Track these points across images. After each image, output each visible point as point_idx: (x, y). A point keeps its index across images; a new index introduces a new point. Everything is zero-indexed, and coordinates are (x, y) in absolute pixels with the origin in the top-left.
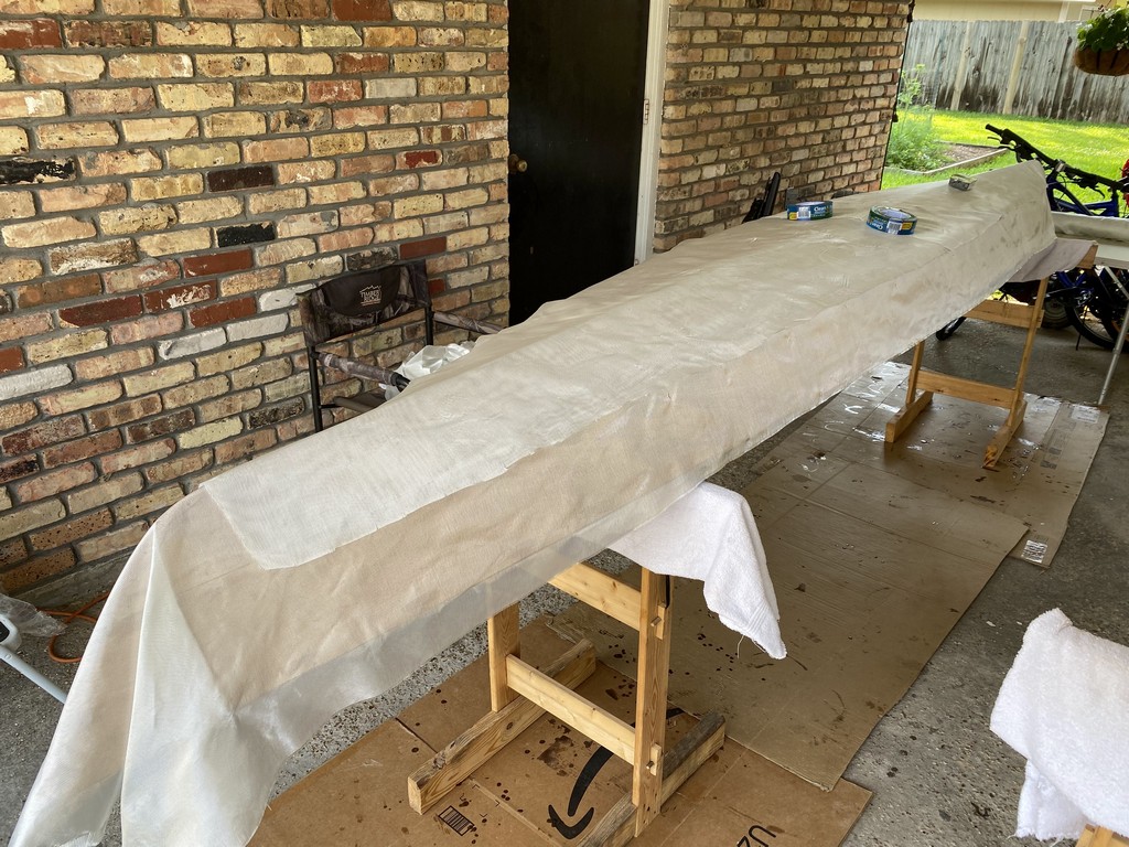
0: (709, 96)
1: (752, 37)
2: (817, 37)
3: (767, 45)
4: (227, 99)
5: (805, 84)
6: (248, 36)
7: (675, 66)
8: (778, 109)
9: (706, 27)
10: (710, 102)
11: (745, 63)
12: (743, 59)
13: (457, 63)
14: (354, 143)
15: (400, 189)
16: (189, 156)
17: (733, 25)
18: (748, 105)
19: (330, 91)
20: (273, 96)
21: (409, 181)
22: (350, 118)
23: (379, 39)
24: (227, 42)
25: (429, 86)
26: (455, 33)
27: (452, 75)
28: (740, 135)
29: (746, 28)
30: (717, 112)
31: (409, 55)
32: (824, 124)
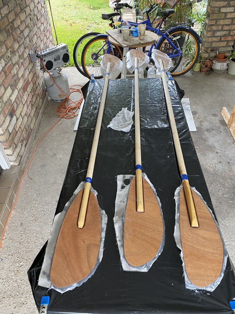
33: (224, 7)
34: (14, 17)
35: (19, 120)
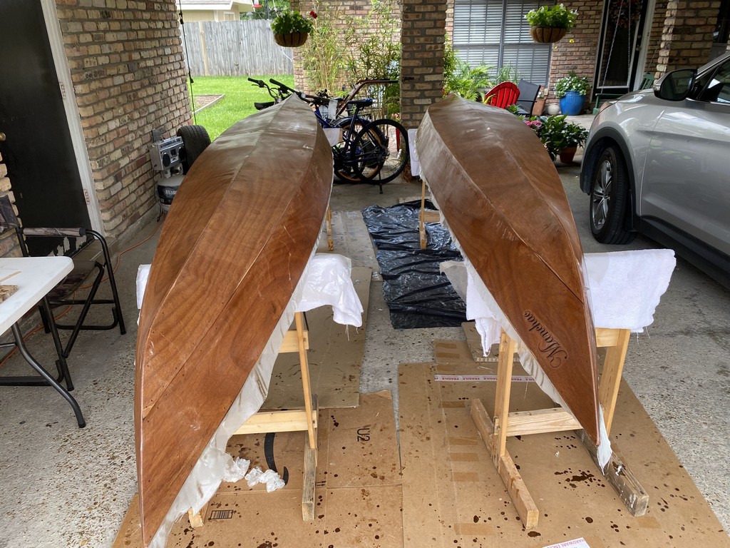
0: (98, 77)
1: (110, 37)
2: (141, 35)
3: (118, 41)
5: (142, 64)
7: (74, 59)
8: (134, 81)
9: (85, 32)
10: (100, 80)
11: (110, 53)
12: (108, 51)
17: (98, 30)
18: (119, 80)
28: (121, 99)
29: (105, 31)
30: (105, 86)
32: (159, 88)
33: (417, 98)
34: (140, 87)
35: (124, 190)
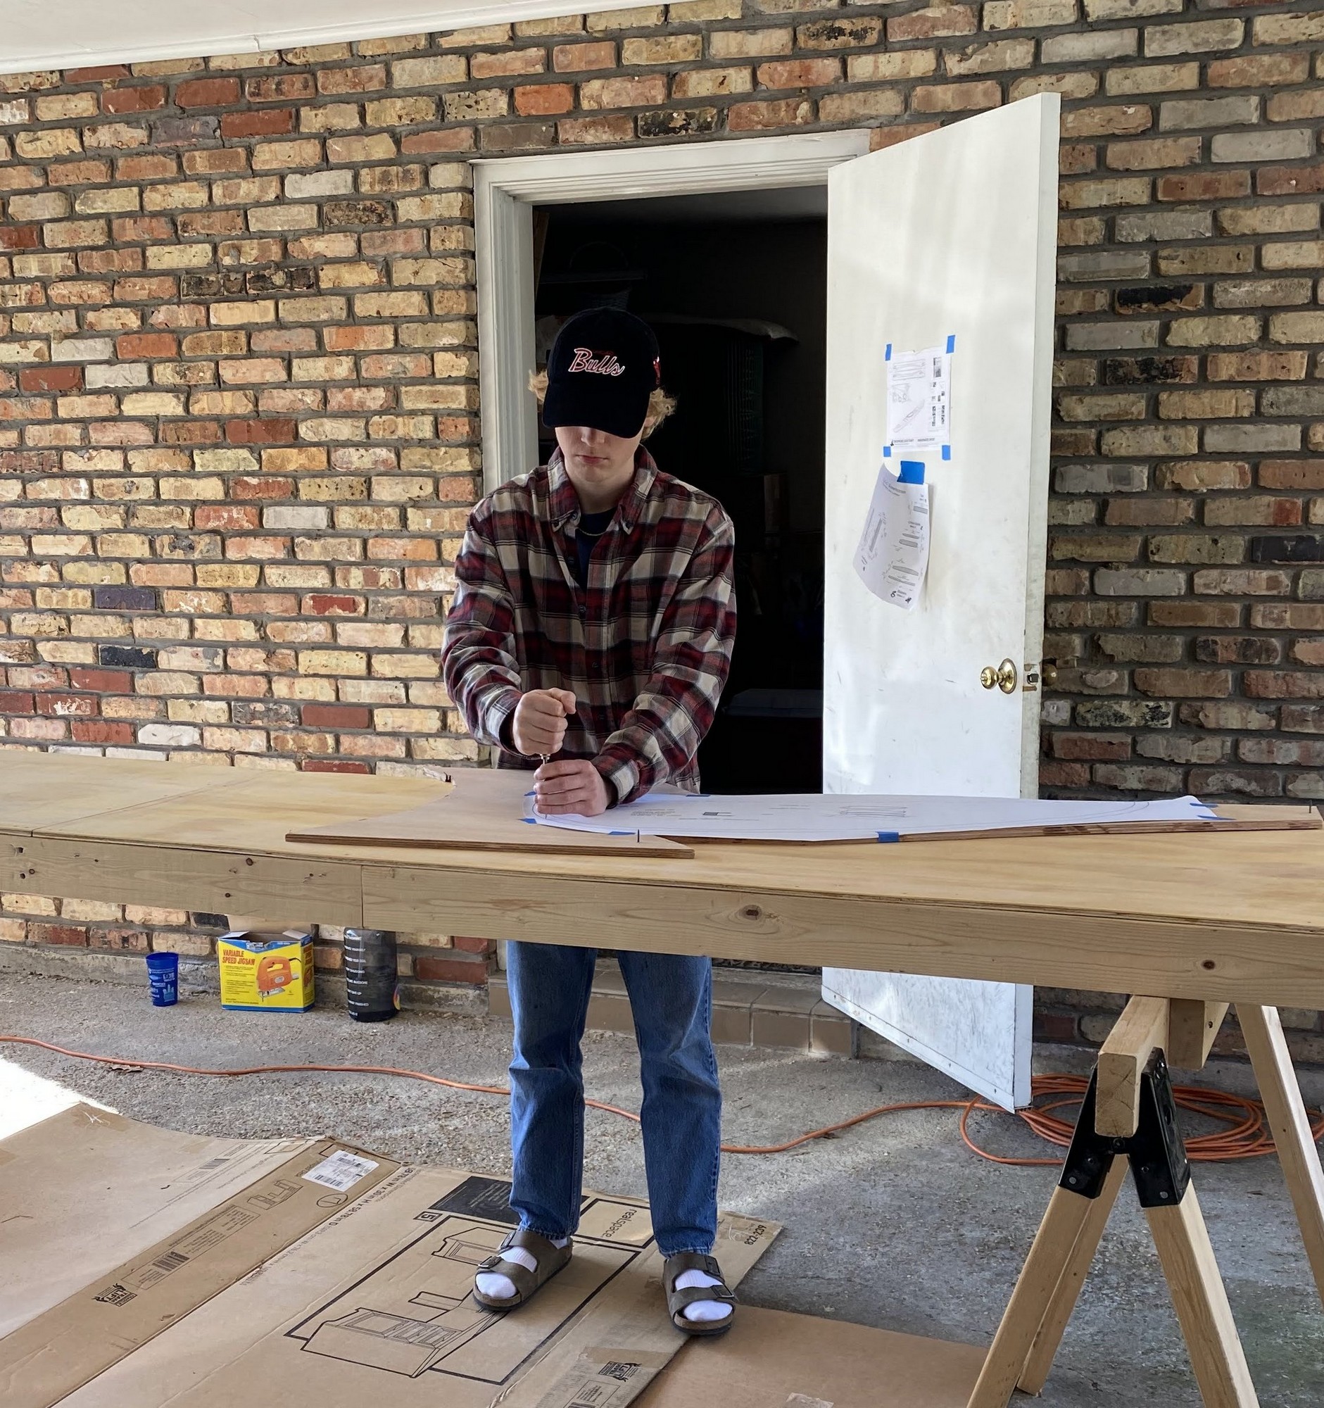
1: (1138, 443)
3: (1207, 457)
4: (116, 520)
6: (139, 462)
11: (1120, 494)
12: (1104, 487)
13: (385, 490)
14: (246, 577)
15: (304, 637)
16: (80, 571)
19: (219, 518)
20: (159, 520)
21: (318, 631)
22: (241, 548)
23: (279, 462)
24: (118, 466)
25: (345, 518)
26: (383, 453)
27: (379, 506)
31: (318, 480)
